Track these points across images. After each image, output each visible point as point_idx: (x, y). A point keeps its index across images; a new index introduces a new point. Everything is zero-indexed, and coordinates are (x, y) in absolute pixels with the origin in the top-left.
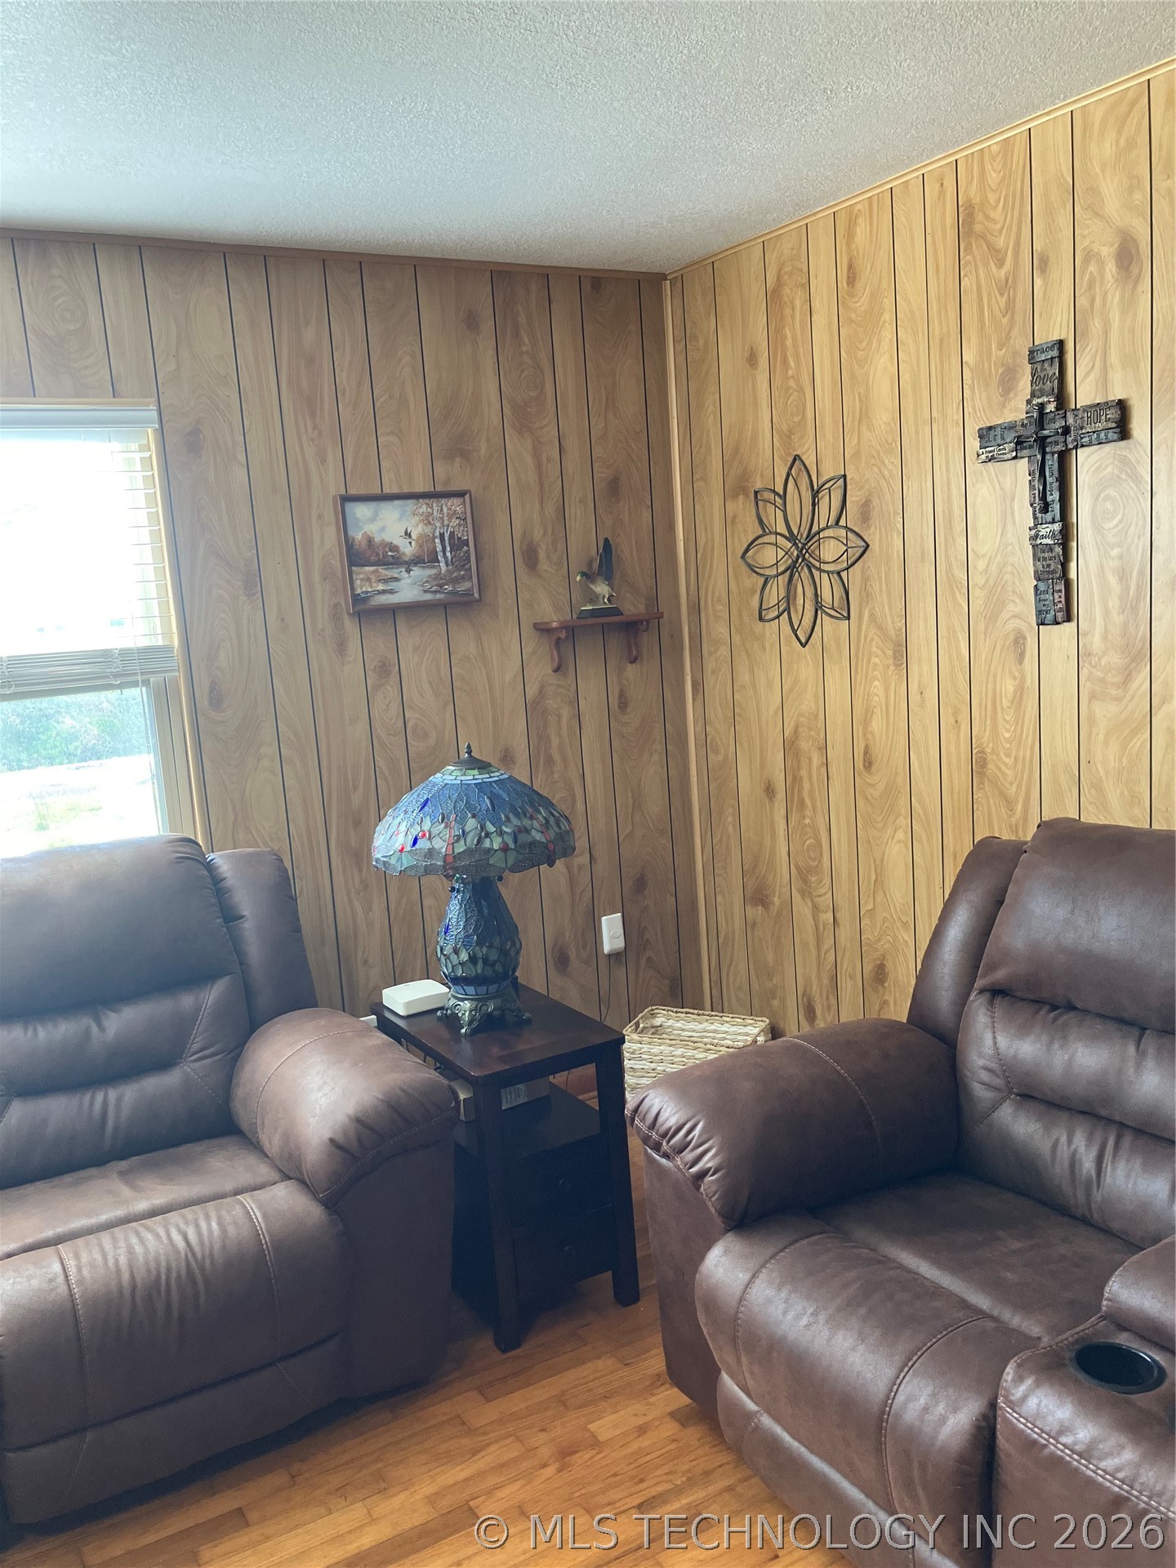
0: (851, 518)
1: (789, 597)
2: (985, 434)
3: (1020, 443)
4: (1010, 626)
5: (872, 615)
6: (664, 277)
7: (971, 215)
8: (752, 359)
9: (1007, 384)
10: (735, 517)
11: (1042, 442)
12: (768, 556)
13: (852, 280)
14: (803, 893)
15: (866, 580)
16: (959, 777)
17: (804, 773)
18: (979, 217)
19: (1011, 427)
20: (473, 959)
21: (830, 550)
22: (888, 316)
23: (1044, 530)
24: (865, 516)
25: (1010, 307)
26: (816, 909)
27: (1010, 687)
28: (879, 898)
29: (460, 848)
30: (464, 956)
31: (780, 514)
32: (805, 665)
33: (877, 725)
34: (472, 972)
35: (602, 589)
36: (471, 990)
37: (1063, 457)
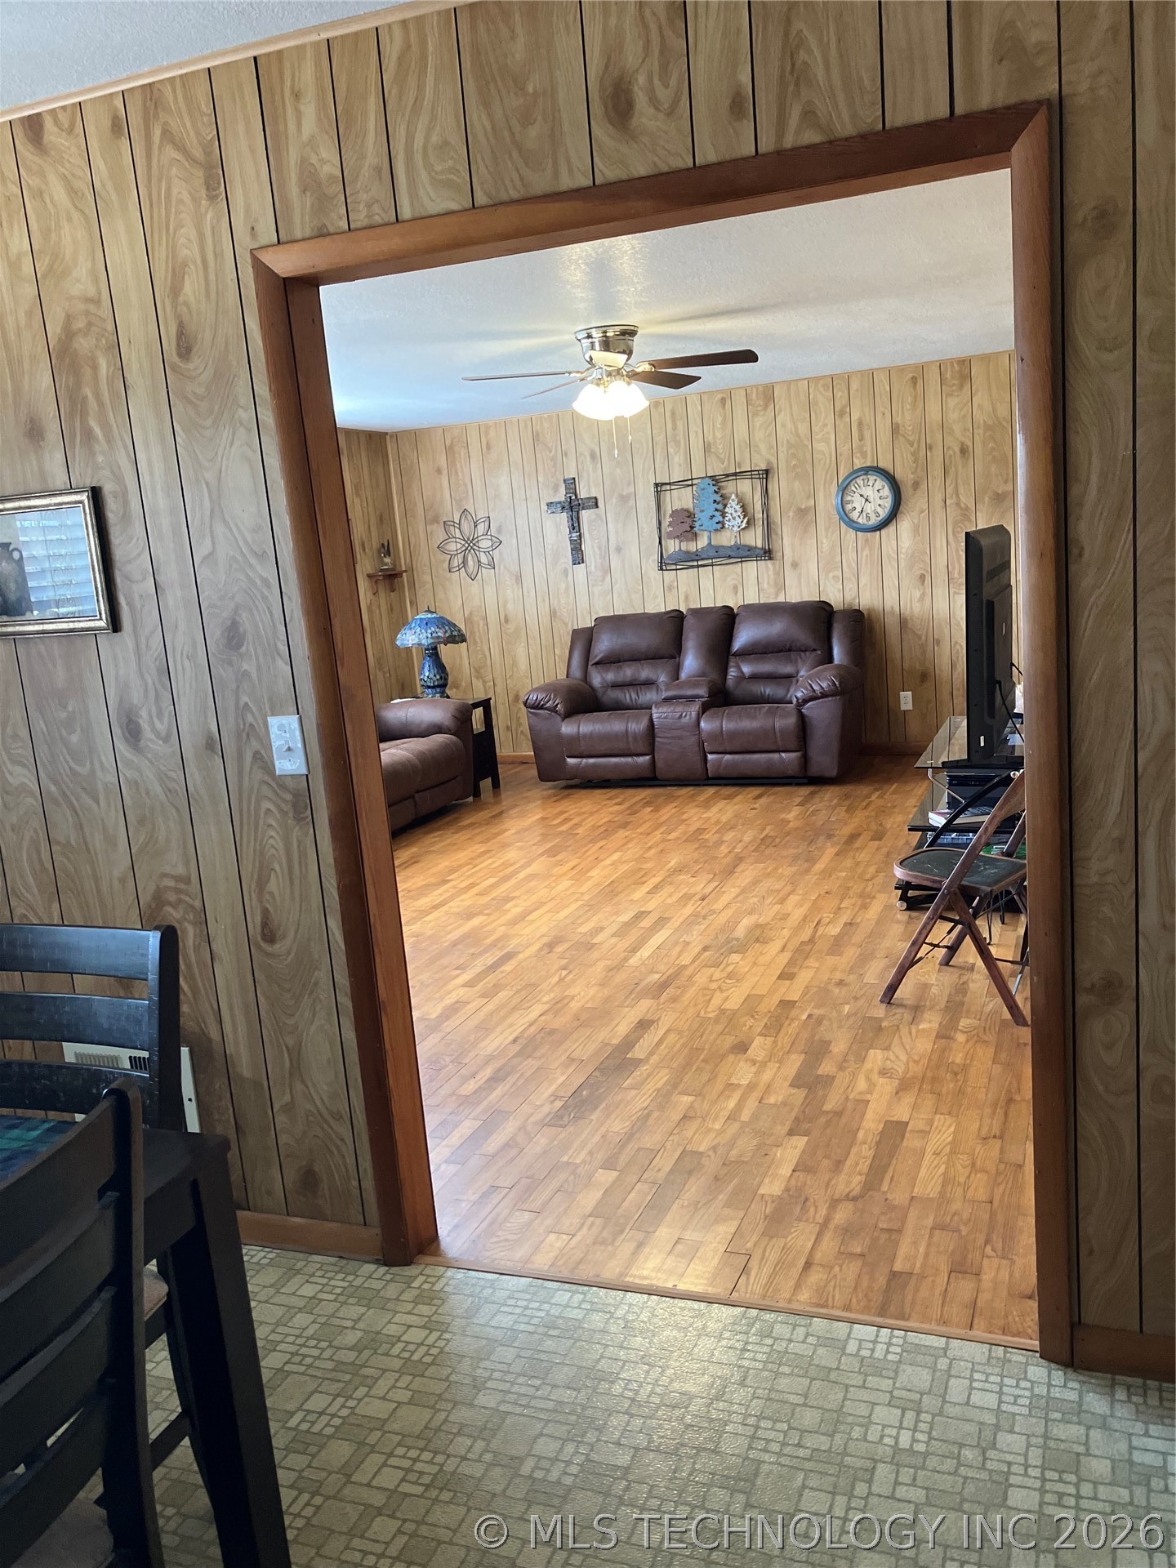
0: (493, 531)
1: (465, 562)
2: (549, 505)
3: (563, 508)
4: (563, 565)
5: (505, 567)
6: (387, 433)
7: (538, 435)
8: (439, 471)
9: (556, 489)
10: (431, 533)
11: (571, 508)
12: (452, 547)
13: (489, 447)
14: (477, 678)
15: (501, 554)
16: (545, 620)
17: (476, 630)
18: (541, 436)
19: (560, 503)
20: (441, 678)
21: (485, 544)
22: (506, 463)
23: (574, 535)
24: (499, 530)
25: (555, 466)
26: (484, 682)
27: (563, 586)
28: (515, 670)
29: (447, 635)
30: (438, 677)
31: (457, 530)
32: (474, 588)
33: (510, 606)
34: (441, 682)
35: (387, 560)
36: (438, 690)
37: (578, 512)
